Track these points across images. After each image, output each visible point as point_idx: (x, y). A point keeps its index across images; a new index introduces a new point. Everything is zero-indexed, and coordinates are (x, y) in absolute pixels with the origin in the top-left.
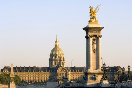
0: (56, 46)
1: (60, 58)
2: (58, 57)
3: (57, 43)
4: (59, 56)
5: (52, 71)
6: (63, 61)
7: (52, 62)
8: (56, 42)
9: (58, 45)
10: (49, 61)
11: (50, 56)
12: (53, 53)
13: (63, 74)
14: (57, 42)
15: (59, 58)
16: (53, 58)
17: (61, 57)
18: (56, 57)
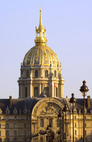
0: (38, 42)
1: (49, 76)
2: (43, 74)
3: (42, 33)
4: (47, 71)
5: (15, 111)
6: (60, 84)
7: (26, 88)
8: (38, 31)
9: (43, 39)
10: (19, 85)
11: (22, 71)
12: (29, 63)
13: (51, 119)
14: (43, 31)
15: (47, 76)
16: (28, 76)
17: (51, 74)
18: (37, 74)
